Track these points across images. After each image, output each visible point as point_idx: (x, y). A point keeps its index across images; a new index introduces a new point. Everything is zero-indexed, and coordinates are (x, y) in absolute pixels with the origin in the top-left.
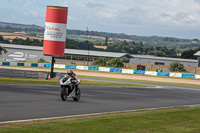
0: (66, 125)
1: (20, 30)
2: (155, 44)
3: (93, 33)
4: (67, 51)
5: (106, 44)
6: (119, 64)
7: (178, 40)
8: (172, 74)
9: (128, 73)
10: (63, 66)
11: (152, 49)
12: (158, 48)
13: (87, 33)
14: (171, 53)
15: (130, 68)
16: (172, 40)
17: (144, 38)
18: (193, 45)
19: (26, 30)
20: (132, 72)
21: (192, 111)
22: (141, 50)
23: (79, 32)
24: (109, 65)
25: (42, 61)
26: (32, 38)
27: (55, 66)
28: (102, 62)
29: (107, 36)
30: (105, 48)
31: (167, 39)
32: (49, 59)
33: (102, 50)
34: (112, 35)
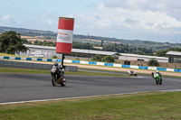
0: (73, 104)
1: (39, 34)
2: (137, 45)
3: (92, 37)
4: (73, 50)
5: (102, 46)
6: (111, 60)
7: (154, 43)
8: (149, 68)
9: (117, 66)
10: (71, 61)
11: (135, 49)
12: (140, 49)
13: (89, 37)
14: (149, 52)
15: (119, 63)
16: (150, 43)
17: (129, 41)
18: (165, 47)
19: (43, 35)
20: (120, 66)
21: (164, 95)
22: (127, 50)
23: (82, 37)
24: (104, 61)
25: (55, 57)
26: (48, 40)
27: (65, 61)
28: (99, 58)
29: (103, 39)
30: (101, 48)
31: (146, 42)
32: (60, 56)
33: (99, 50)
34: (106, 39)
